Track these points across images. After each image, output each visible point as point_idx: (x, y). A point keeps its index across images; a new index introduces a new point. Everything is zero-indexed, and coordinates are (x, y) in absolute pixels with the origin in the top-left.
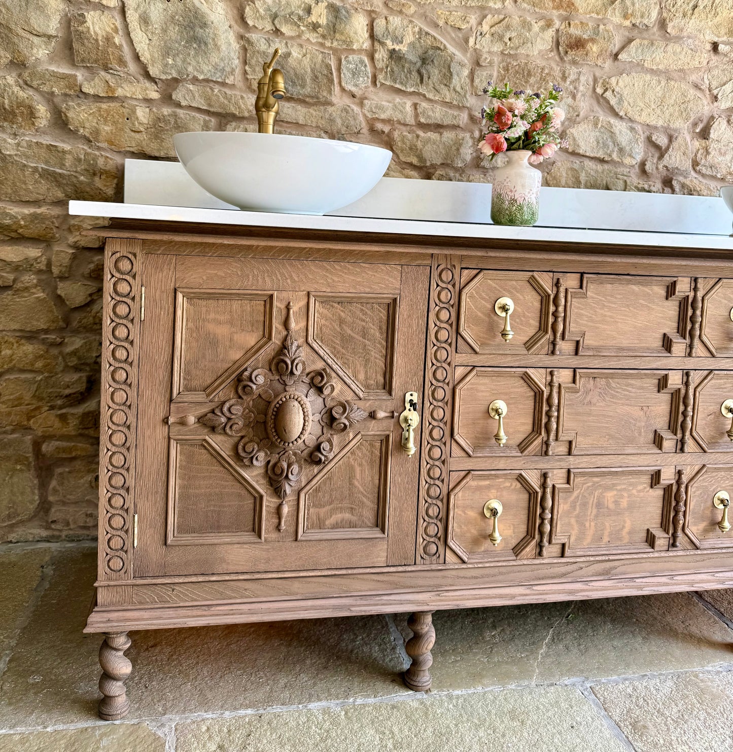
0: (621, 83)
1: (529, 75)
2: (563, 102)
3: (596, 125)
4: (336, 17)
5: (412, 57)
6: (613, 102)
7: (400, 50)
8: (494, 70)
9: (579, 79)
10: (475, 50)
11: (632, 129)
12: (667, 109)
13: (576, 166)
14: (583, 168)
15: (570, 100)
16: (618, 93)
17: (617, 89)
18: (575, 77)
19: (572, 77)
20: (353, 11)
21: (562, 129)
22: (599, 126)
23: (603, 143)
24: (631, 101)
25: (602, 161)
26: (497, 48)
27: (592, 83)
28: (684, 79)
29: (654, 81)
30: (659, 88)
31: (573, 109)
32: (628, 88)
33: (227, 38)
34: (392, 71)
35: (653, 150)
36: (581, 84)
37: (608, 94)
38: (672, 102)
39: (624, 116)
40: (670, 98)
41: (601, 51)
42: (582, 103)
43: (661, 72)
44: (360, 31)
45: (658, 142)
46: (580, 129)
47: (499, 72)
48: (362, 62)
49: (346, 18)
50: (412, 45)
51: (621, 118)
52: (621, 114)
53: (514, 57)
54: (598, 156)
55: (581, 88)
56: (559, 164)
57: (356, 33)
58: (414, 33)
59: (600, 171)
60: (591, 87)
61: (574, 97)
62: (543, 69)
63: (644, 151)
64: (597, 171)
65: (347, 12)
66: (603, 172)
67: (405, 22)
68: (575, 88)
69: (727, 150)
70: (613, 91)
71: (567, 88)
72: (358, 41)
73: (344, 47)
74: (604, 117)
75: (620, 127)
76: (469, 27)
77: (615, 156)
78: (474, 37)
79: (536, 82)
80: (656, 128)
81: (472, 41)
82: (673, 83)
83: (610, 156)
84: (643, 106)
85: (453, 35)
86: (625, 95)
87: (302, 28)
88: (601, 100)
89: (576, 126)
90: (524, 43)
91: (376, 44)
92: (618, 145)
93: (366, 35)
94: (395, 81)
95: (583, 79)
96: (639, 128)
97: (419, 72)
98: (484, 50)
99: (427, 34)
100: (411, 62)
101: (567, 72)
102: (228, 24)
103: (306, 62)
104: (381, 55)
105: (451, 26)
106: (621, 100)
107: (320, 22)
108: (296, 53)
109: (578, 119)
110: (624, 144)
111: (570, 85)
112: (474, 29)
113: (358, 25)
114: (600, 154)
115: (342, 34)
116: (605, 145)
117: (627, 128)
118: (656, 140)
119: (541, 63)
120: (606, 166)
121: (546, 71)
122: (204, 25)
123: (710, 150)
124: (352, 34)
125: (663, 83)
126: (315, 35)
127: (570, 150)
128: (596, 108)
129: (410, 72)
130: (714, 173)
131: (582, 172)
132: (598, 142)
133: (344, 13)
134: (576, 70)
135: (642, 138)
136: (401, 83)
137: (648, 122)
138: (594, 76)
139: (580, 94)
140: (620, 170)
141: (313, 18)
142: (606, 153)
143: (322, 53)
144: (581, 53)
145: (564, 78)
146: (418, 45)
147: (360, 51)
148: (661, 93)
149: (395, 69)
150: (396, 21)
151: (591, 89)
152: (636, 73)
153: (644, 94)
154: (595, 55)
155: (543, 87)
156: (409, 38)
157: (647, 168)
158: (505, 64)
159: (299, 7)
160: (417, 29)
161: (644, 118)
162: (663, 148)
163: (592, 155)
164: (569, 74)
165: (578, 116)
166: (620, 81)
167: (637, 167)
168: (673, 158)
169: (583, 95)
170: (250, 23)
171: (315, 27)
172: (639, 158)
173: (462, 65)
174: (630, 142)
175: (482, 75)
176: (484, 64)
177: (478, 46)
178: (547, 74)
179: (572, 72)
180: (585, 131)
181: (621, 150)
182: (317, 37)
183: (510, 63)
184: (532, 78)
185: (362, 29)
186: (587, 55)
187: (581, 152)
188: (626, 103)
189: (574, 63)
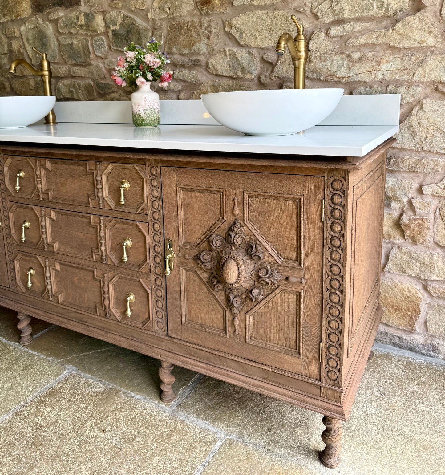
0: (240, 21)
1: (181, 29)
2: (202, 43)
3: (226, 54)
4: (88, 19)
5: (122, 32)
6: (237, 36)
7: (116, 29)
8: (164, 30)
9: (210, 25)
10: (153, 19)
11: (249, 53)
12: (275, 33)
13: (216, 84)
14: (220, 84)
15: (206, 40)
16: (239, 29)
17: (238, 26)
18: (208, 24)
19: (206, 25)
20: (95, 14)
21: (206, 60)
22: (228, 54)
23: (232, 66)
24: (248, 32)
25: (232, 78)
26: (163, 16)
27: (222, 25)
28: (288, 6)
29: (264, 14)
30: (268, 18)
31: (209, 46)
32: (245, 23)
33: (53, 41)
34: (114, 42)
35: (268, 66)
36: (212, 28)
37: (233, 31)
38: (279, 26)
39: (244, 45)
40: (276, 24)
41: (222, 2)
42: (215, 41)
43: (268, 5)
44: (100, 23)
45: (268, 60)
46: (216, 58)
47: (167, 30)
48: (102, 39)
49: (92, 18)
50: (121, 25)
51: (242, 46)
52: (241, 44)
53: (173, 19)
54: (230, 75)
55: (214, 30)
56: (205, 84)
57: (98, 25)
58: (121, 18)
59: (231, 85)
60: (222, 28)
61: (209, 38)
62: (188, 23)
63: (261, 68)
64: (229, 85)
65: (92, 15)
66: (232, 86)
67: (118, 12)
68: (209, 32)
69: (327, 56)
70: (235, 28)
71: (204, 33)
72: (99, 29)
73: (95, 33)
74: (230, 48)
75: (241, 53)
76: (147, 7)
77: (240, 74)
78: (150, 12)
79: (186, 33)
80: (268, 49)
81: (149, 15)
82: (277, 12)
83: (236, 74)
84: (257, 34)
85: (142, 14)
86: (243, 29)
87: (77, 28)
88: (230, 36)
89: (213, 57)
90: (175, 10)
91: (107, 28)
92: (241, 66)
93: (103, 24)
94: (117, 46)
95: (213, 24)
96: (255, 51)
97: (125, 39)
98: (157, 19)
99: (127, 17)
100: (121, 35)
101: (202, 22)
102: (53, 34)
103: (80, 45)
104: (110, 34)
105: (139, 9)
106: (241, 34)
107: (82, 24)
108: (75, 42)
109: (214, 52)
110: (244, 64)
111: (205, 30)
112: (149, 8)
113: (99, 20)
114: (231, 74)
115: (92, 27)
116: (234, 67)
117: (247, 53)
118: (267, 58)
119: (187, 19)
120: (235, 82)
121: (190, 24)
122: (46, 37)
123: (311, 59)
124: (96, 26)
125: (270, 14)
126: (83, 30)
127: (214, 73)
128: (228, 42)
129: (122, 40)
130: (319, 77)
131: (220, 87)
132: (230, 66)
133: (90, 15)
134: (208, 19)
135: (258, 58)
136: (120, 47)
137: (261, 45)
138: (222, 20)
139: (213, 35)
140: (243, 83)
141: (80, 23)
142: (234, 73)
143: (85, 39)
144: (210, 6)
145: (201, 27)
146: (125, 24)
147: (102, 34)
148: (269, 22)
149: (115, 40)
150: (114, 13)
151: (222, 30)
152: (250, 11)
153: (257, 25)
154: (218, 6)
155: (190, 35)
156: (120, 22)
157: (263, 79)
158: (170, 24)
159: (75, 18)
160: (122, 16)
161: (258, 43)
162: (274, 63)
163: (227, 75)
164: (204, 23)
165: (213, 50)
166: (239, 20)
167: (256, 80)
168: (280, 70)
169: (217, 35)
170: (60, 31)
171: (81, 26)
172: (255, 73)
173: (147, 30)
174: (249, 62)
175: (157, 34)
176: (156, 28)
177: (153, 18)
178: (191, 26)
179: (206, 20)
180: (220, 60)
181: (243, 69)
182: (84, 31)
183: (172, 23)
184: (183, 30)
185: (101, 22)
186: (213, 7)
187: (220, 74)
188: (245, 35)
189: (207, 14)
